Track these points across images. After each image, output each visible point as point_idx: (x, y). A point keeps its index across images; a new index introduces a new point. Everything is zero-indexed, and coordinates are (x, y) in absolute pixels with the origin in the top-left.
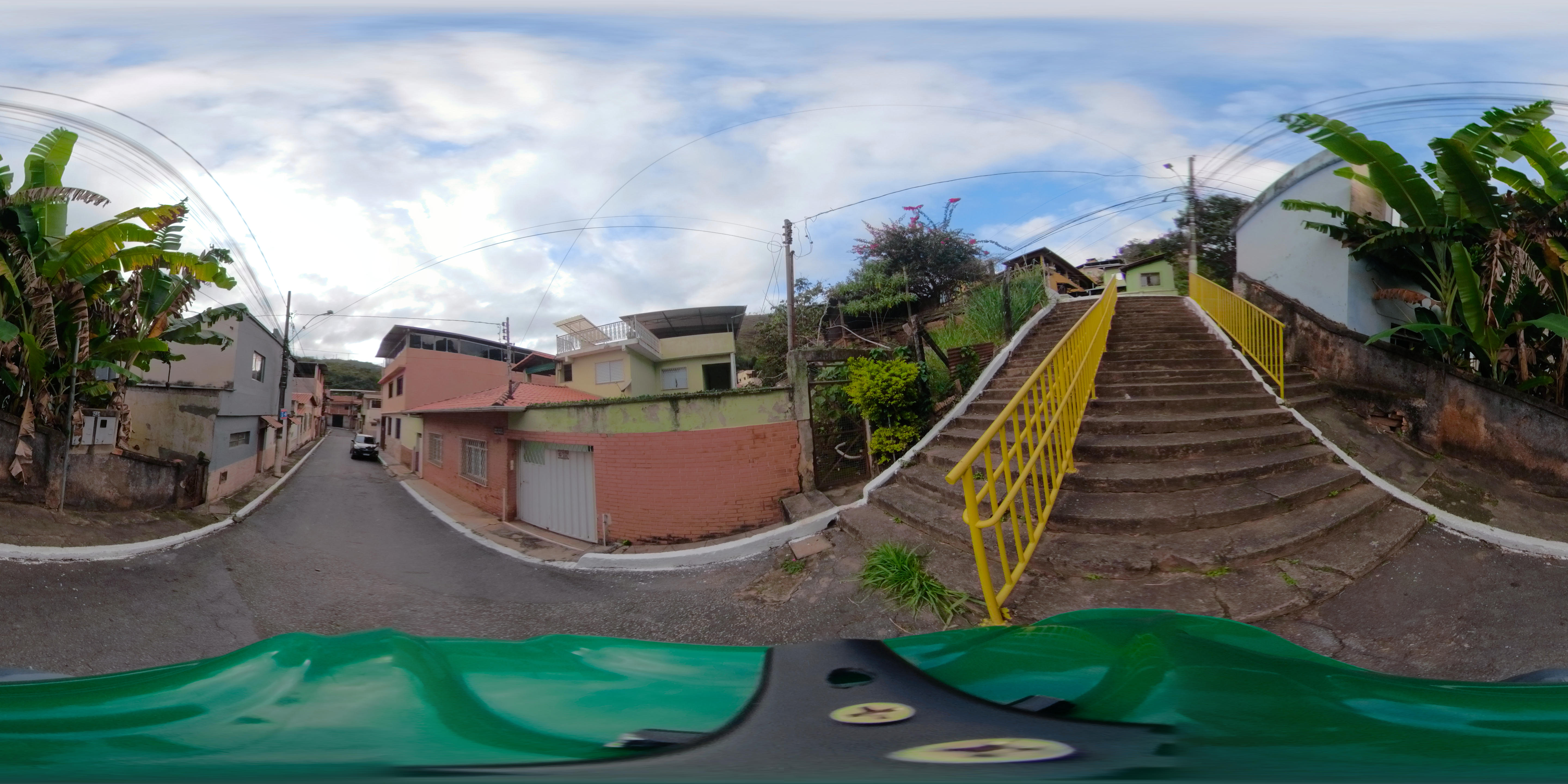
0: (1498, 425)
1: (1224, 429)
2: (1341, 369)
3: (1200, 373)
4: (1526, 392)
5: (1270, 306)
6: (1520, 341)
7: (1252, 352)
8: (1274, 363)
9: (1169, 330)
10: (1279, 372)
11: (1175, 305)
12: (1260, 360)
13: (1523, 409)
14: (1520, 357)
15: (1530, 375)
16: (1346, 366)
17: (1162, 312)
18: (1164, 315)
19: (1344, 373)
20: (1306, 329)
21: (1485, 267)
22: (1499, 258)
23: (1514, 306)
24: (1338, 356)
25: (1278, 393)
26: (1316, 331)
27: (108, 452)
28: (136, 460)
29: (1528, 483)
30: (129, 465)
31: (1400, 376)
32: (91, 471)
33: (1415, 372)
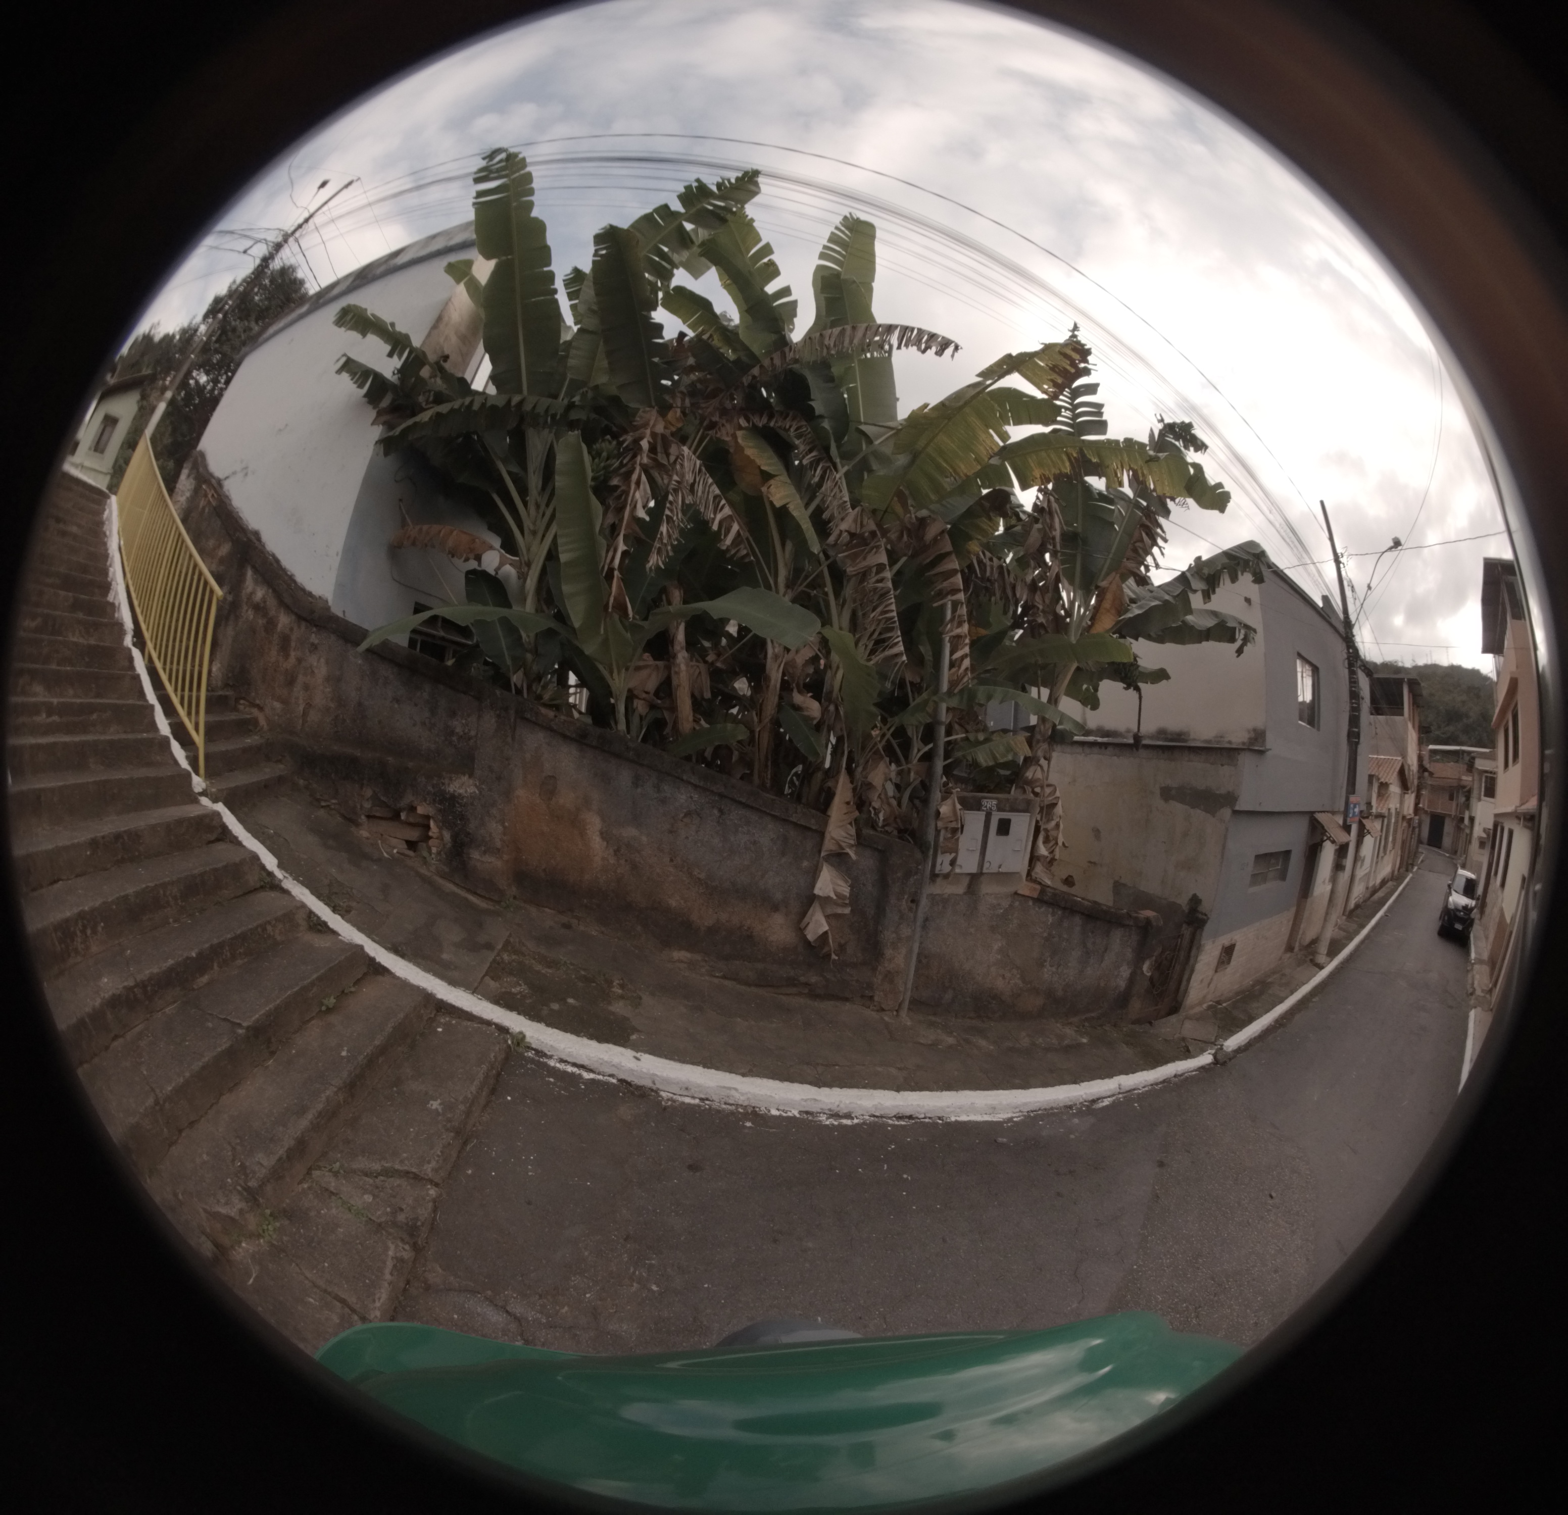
0: (629, 832)
2: (309, 706)
4: (688, 758)
6: (677, 647)
13: (683, 797)
14: (675, 682)
15: (696, 721)
19: (314, 717)
20: (259, 608)
21: (617, 487)
22: (645, 469)
23: (665, 573)
24: (306, 674)
25: (193, 761)
27: (1010, 889)
28: (1064, 909)
29: (698, 957)
30: (1051, 919)
31: (423, 724)
32: (972, 930)
33: (453, 714)
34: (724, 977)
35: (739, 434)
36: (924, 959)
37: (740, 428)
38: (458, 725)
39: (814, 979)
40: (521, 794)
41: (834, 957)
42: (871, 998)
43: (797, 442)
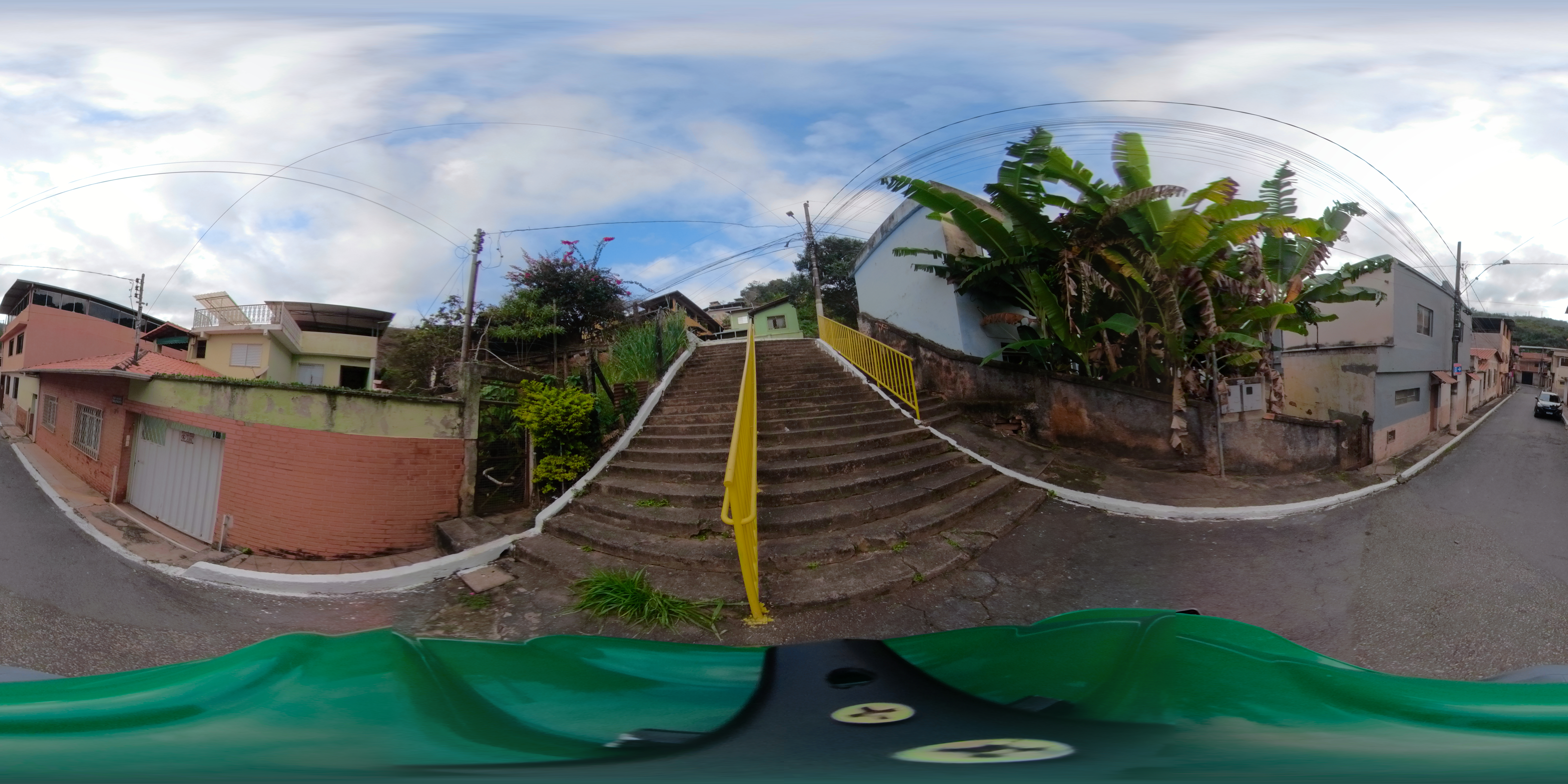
0: (1098, 413)
1: (875, 448)
2: (965, 389)
3: (845, 406)
4: (1119, 382)
5: (894, 342)
7: (886, 384)
8: (908, 392)
9: (808, 371)
10: (913, 399)
11: (808, 347)
12: (895, 390)
13: (1116, 397)
15: (1118, 367)
16: (968, 386)
17: (798, 355)
18: (801, 357)
19: (967, 392)
20: (930, 359)
21: (1060, 285)
22: (1070, 275)
24: (960, 378)
26: (938, 360)
27: (1261, 417)
28: (1290, 423)
29: (1131, 460)
30: (1284, 428)
31: (1013, 387)
32: (1246, 436)
33: (1024, 381)
34: (1142, 467)
35: (1103, 251)
36: (1226, 451)
37: (1103, 248)
38: (1027, 385)
39: (1179, 464)
40: (1055, 405)
41: (1185, 454)
42: (1206, 470)
43: (1129, 248)
